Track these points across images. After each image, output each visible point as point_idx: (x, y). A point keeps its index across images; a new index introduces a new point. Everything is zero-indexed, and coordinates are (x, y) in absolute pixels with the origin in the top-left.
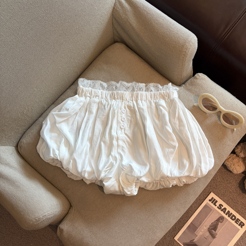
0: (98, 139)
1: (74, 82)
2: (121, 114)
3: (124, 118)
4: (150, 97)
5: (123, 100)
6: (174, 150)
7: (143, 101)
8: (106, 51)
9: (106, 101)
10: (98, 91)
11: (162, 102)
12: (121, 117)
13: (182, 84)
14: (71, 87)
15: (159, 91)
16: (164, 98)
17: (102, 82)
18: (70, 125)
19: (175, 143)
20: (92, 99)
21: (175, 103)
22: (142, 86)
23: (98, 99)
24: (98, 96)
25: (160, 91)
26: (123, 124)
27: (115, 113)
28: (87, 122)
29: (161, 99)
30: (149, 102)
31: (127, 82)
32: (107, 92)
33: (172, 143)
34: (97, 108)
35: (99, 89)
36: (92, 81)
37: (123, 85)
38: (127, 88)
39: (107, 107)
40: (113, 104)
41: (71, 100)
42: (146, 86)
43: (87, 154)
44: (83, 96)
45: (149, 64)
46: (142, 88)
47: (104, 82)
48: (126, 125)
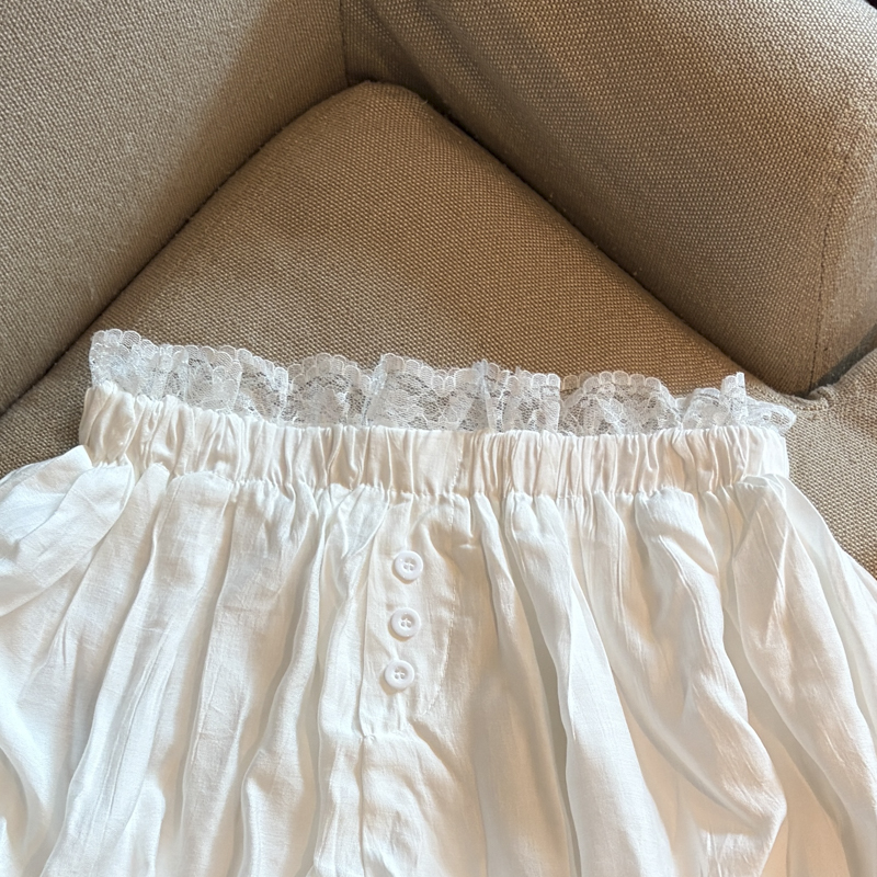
0: (223, 761)
1: (59, 357)
2: (389, 586)
3: (411, 618)
4: (598, 467)
5: (402, 486)
6: (760, 849)
7: (545, 499)
8: (292, 140)
9: (285, 491)
10: (229, 423)
11: (681, 509)
12: (390, 607)
13: (823, 382)
14: (41, 389)
15: (656, 428)
16: (691, 482)
17: (259, 359)
18: (30, 659)
19: (763, 797)
20: (187, 477)
21: (772, 516)
22: (537, 395)
23: (230, 476)
24: (231, 459)
25: (666, 432)
26: (403, 656)
27: (344, 581)
28: (146, 642)
29: (668, 488)
30: (586, 503)
31: (434, 362)
32: (291, 430)
33: (742, 794)
34: (218, 540)
35: (238, 409)
36: (186, 352)
37: (406, 381)
38: (437, 406)
39: (292, 537)
40: (335, 519)
41: (34, 479)
42: (566, 393)
43: (147, 864)
44: (125, 457)
45: (592, 240)
46: (536, 406)
47: (273, 358)
48: (423, 665)
